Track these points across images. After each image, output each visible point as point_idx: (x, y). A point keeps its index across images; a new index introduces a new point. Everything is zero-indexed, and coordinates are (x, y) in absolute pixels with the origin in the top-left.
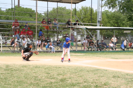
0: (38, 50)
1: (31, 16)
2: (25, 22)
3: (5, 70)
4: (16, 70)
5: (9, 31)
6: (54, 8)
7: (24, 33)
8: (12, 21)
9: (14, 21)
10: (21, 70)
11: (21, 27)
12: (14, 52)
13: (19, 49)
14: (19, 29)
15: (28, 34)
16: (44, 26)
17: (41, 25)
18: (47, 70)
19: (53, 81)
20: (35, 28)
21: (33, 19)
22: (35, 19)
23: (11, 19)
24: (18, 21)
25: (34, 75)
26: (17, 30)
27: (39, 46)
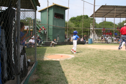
0: (115, 42)
1: (111, 25)
2: (108, 28)
3: (100, 52)
4: (105, 52)
5: (100, 33)
6: (123, 21)
7: (107, 34)
8: (102, 29)
9: (103, 28)
10: (107, 52)
11: (106, 31)
12: (103, 43)
13: (105, 41)
14: (105, 32)
15: (110, 34)
16: (118, 30)
17: (117, 30)
18: (120, 53)
19: (124, 58)
20: (113, 31)
21: (112, 27)
22: (113, 27)
23: (101, 27)
24: (105, 28)
25: (114, 55)
26: (104, 33)
27: (115, 40)
